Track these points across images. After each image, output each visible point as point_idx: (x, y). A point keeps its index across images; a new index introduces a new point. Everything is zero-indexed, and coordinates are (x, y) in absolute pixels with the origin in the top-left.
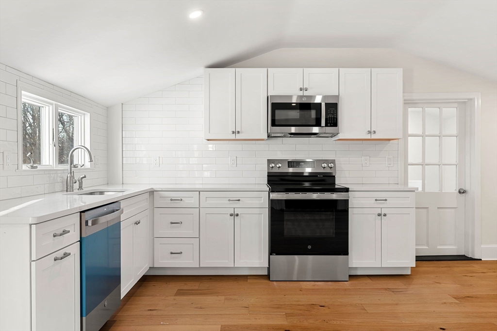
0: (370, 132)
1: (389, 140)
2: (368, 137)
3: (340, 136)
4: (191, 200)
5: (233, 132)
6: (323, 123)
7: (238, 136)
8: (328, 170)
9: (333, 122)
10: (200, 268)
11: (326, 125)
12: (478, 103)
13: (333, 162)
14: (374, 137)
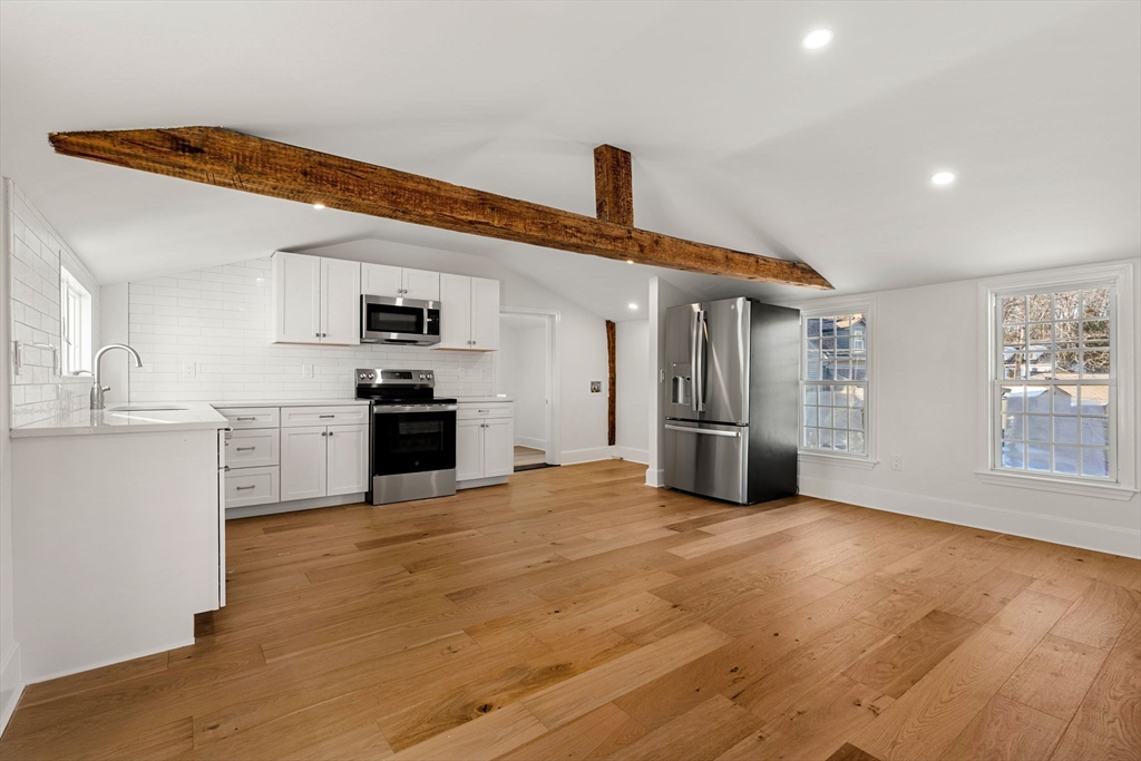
0: (470, 343)
1: (484, 351)
2: (468, 347)
3: (441, 345)
4: (270, 419)
5: (318, 335)
6: (425, 331)
7: (323, 340)
8: (425, 382)
9: (435, 329)
10: (280, 503)
11: (428, 333)
12: (558, 318)
13: (431, 372)
14: (473, 347)
